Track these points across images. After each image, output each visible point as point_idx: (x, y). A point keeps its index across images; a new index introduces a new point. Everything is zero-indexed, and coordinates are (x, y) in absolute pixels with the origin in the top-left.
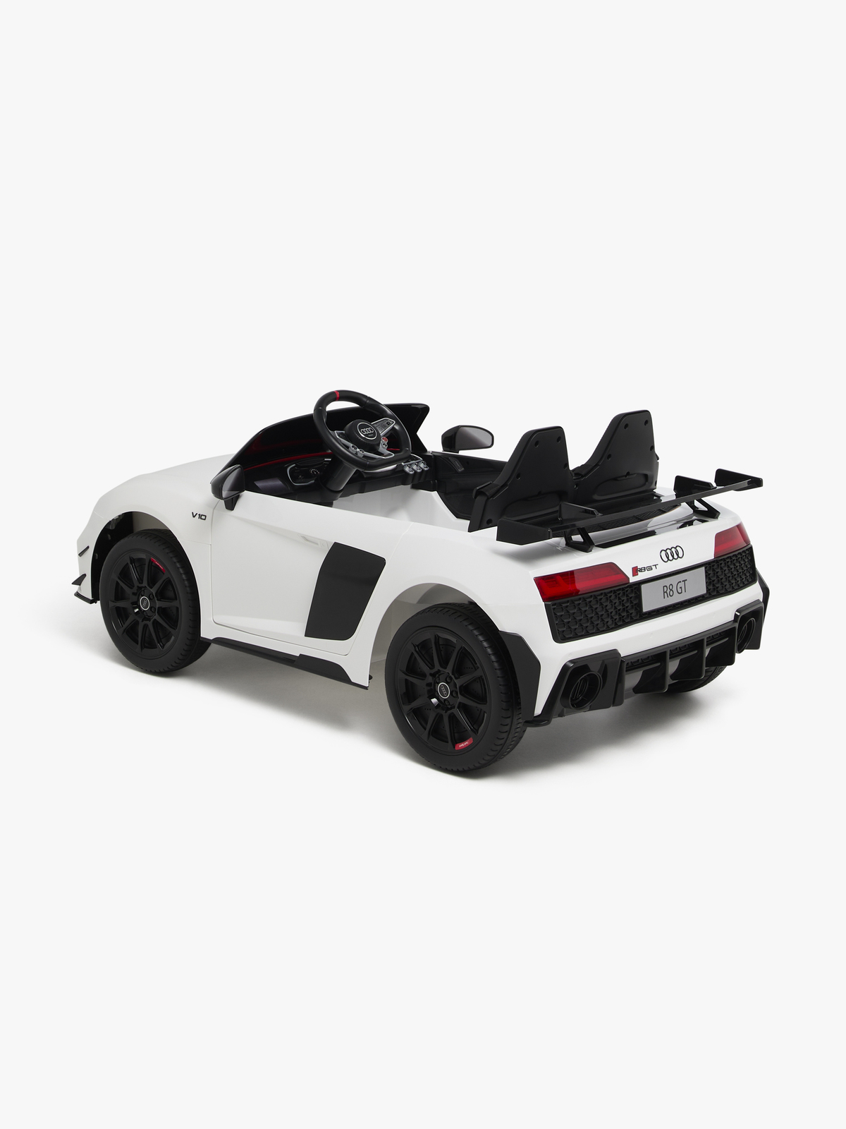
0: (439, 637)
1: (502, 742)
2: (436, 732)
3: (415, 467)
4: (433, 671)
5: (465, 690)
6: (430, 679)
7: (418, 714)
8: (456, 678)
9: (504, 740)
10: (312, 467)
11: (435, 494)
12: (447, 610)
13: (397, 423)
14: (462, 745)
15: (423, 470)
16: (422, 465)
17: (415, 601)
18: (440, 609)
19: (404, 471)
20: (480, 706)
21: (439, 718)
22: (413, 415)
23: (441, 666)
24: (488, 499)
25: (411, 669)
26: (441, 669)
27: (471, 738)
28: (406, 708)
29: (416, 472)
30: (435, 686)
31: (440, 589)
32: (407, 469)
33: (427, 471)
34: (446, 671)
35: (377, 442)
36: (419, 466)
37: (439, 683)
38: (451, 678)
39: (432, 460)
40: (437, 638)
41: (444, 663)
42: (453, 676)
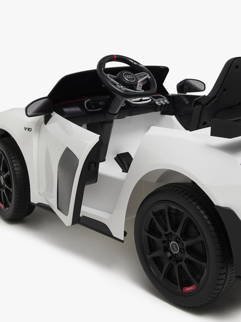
0: (171, 208)
1: (218, 291)
2: (169, 276)
3: (162, 102)
4: (167, 233)
5: (191, 249)
6: (164, 238)
7: (158, 261)
8: (184, 240)
9: (220, 290)
10: (101, 101)
11: (174, 117)
12: (176, 188)
13: (150, 75)
14: (188, 289)
15: (166, 103)
16: (166, 101)
17: (155, 181)
18: (172, 188)
19: (155, 104)
20: (202, 263)
21: (171, 267)
22: (160, 72)
23: (172, 229)
24: (203, 107)
25: (152, 229)
26: (172, 232)
27: (194, 285)
28: (149, 257)
29: (162, 104)
30: (168, 243)
31: (170, 173)
32: (157, 103)
33: (168, 104)
34: (177, 234)
35: (135, 84)
36: (164, 101)
37: (171, 242)
38: (180, 239)
39: (172, 98)
40: (170, 209)
41: (175, 228)
42: (181, 239)
